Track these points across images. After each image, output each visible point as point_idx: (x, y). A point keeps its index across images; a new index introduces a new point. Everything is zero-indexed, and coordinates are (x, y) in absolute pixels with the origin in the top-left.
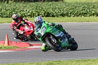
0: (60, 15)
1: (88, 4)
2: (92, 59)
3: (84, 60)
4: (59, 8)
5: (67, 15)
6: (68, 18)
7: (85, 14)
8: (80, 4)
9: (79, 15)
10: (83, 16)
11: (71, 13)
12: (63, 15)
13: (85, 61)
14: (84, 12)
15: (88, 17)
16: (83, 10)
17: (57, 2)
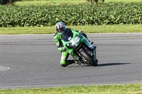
0: (9, 24)
1: (50, 8)
2: (56, 87)
3: (45, 88)
4: (7, 15)
5: (19, 23)
6: (21, 28)
7: (45, 22)
8: (37, 8)
9: (37, 23)
10: (42, 26)
11: (24, 21)
12: (13, 24)
13: (46, 90)
14: (44, 19)
15: (49, 27)
16: (42, 16)
17: (5, 6)
